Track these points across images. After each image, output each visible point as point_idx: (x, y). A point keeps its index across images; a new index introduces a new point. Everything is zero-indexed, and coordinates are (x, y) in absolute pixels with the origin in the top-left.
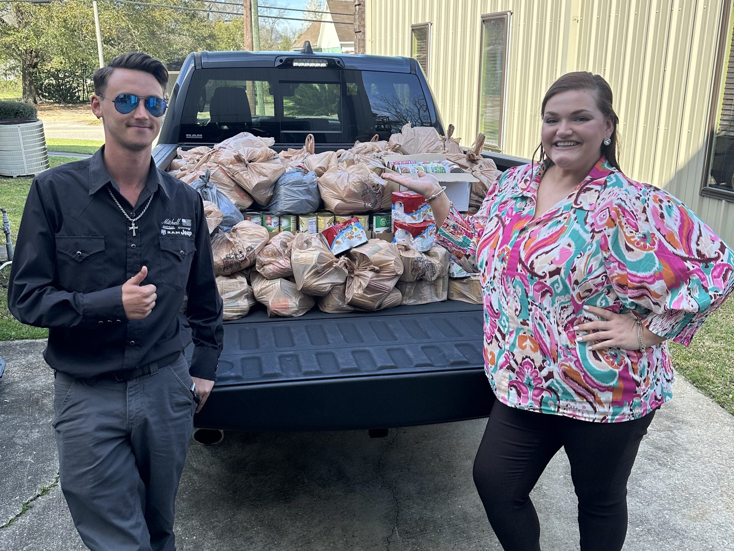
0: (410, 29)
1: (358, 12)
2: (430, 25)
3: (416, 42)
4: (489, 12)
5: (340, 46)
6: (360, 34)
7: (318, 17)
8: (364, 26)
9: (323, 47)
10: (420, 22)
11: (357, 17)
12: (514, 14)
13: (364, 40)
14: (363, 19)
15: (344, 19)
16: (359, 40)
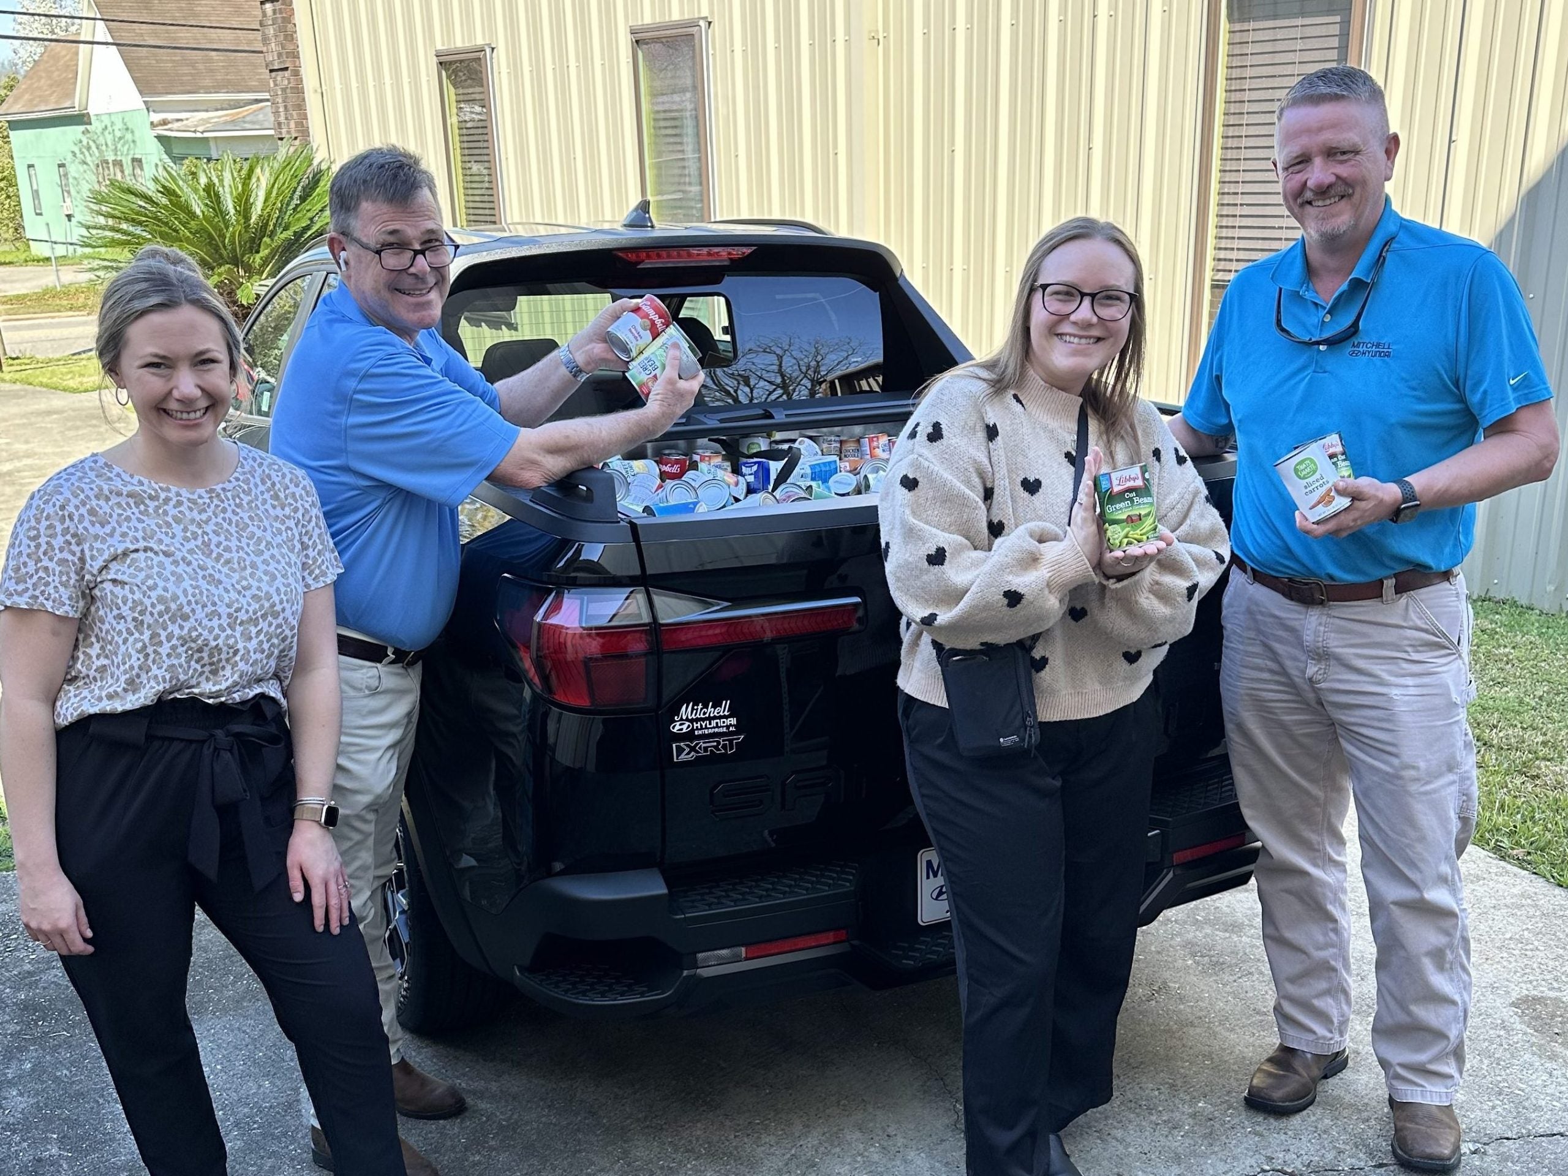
0: (435, 60)
1: (274, 20)
2: (488, 51)
3: (451, 92)
4: (648, 20)
5: (143, 106)
6: (287, 74)
7: (57, 30)
8: (295, 55)
9: (92, 110)
10: (459, 42)
11: (271, 31)
12: (716, 25)
13: (299, 90)
14: (291, 37)
15: (142, 35)
16: (284, 90)
